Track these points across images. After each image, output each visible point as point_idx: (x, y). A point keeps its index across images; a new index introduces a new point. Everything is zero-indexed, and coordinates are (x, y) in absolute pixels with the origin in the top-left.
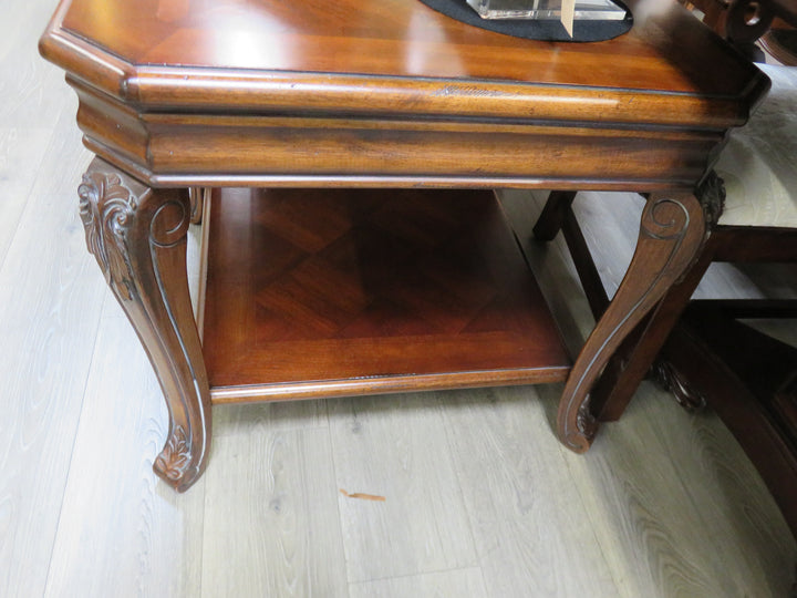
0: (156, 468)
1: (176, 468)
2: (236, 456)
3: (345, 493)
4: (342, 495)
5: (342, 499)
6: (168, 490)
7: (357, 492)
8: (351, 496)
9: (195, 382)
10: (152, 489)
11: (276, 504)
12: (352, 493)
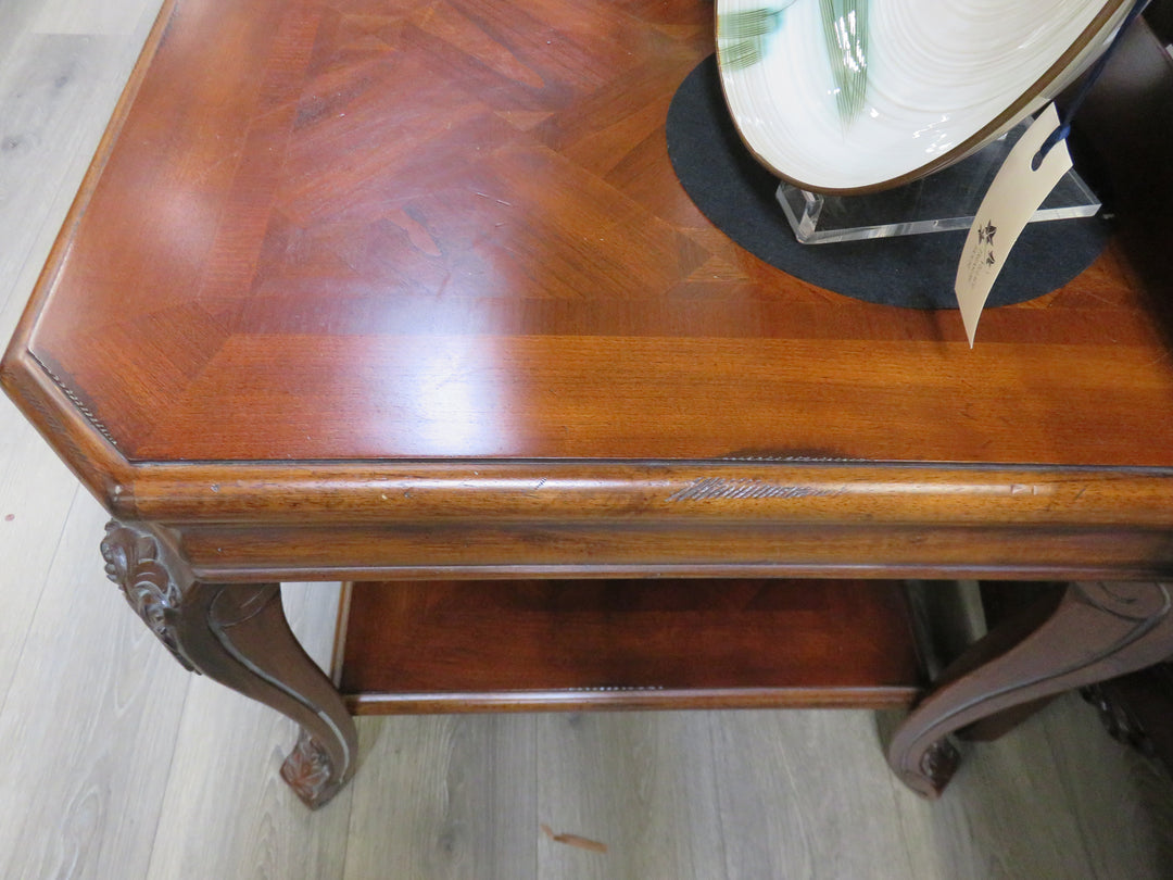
0: (283, 773)
1: (308, 784)
2: (398, 752)
3: (548, 830)
4: (544, 834)
5: (544, 842)
6: (299, 804)
7: (566, 831)
8: (557, 838)
9: (322, 714)
10: (280, 798)
11: (448, 841)
12: (558, 832)
